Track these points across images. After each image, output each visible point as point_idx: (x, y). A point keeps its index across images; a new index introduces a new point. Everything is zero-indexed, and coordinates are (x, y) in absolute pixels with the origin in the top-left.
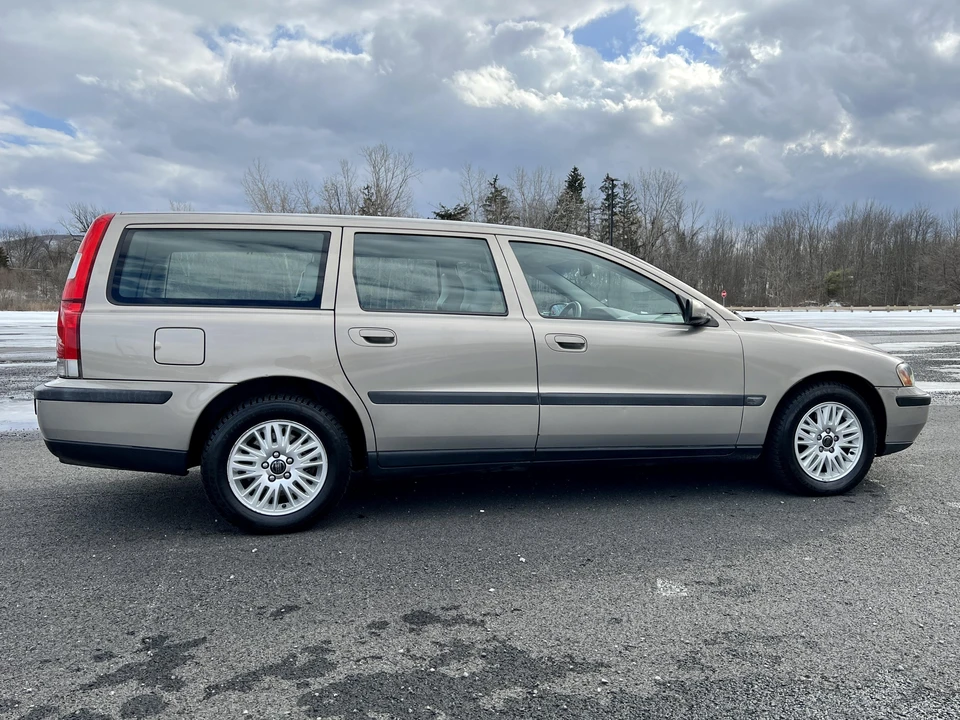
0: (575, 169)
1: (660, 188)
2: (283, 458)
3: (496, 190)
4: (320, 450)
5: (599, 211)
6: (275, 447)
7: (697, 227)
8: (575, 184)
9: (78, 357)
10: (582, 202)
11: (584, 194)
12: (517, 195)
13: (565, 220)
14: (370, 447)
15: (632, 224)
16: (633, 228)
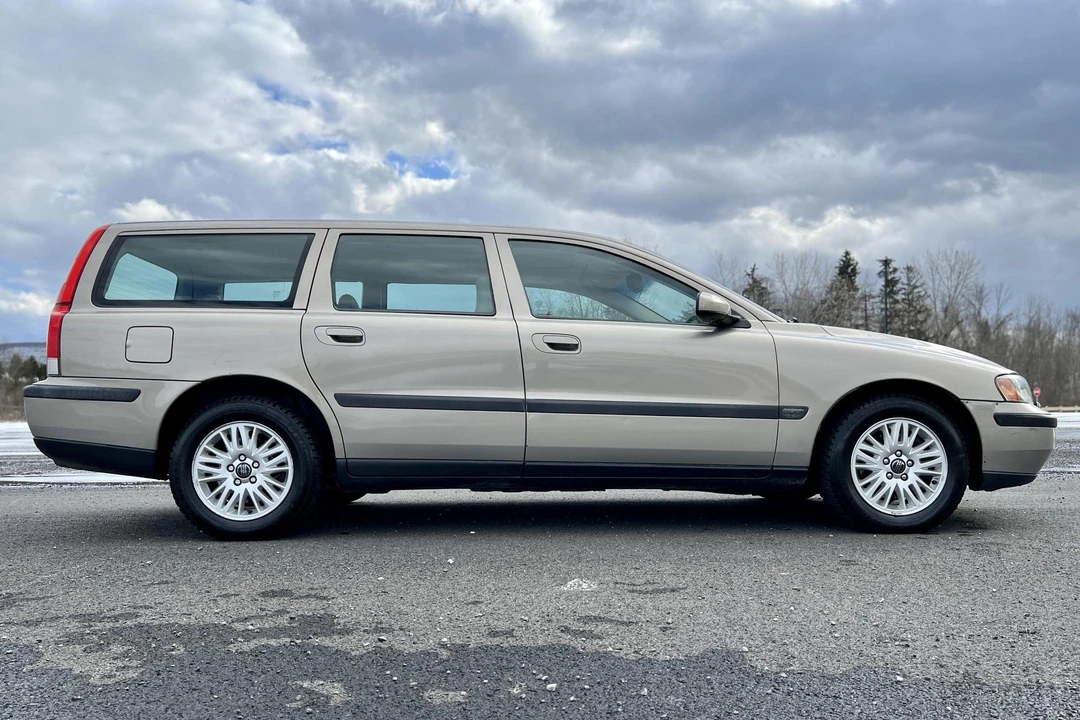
0: (847, 253)
1: (952, 270)
2: (249, 461)
3: (755, 281)
4: (286, 455)
5: (877, 300)
6: (240, 450)
7: (1004, 312)
8: (847, 270)
9: (58, 356)
10: (856, 289)
11: (859, 280)
12: (778, 284)
13: (836, 311)
14: (339, 454)
15: (919, 312)
16: (920, 317)
